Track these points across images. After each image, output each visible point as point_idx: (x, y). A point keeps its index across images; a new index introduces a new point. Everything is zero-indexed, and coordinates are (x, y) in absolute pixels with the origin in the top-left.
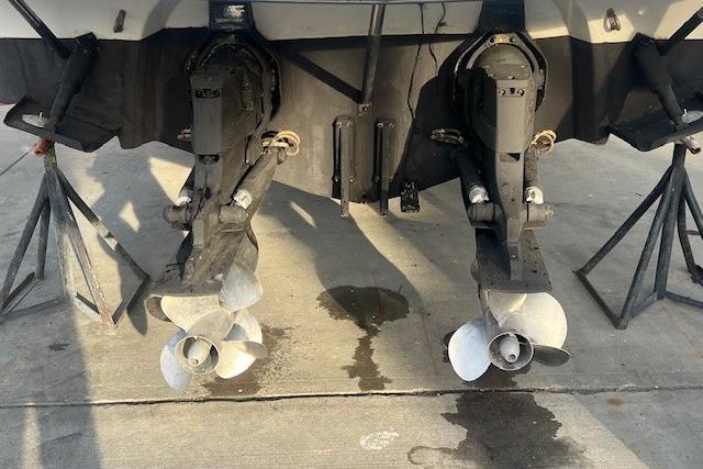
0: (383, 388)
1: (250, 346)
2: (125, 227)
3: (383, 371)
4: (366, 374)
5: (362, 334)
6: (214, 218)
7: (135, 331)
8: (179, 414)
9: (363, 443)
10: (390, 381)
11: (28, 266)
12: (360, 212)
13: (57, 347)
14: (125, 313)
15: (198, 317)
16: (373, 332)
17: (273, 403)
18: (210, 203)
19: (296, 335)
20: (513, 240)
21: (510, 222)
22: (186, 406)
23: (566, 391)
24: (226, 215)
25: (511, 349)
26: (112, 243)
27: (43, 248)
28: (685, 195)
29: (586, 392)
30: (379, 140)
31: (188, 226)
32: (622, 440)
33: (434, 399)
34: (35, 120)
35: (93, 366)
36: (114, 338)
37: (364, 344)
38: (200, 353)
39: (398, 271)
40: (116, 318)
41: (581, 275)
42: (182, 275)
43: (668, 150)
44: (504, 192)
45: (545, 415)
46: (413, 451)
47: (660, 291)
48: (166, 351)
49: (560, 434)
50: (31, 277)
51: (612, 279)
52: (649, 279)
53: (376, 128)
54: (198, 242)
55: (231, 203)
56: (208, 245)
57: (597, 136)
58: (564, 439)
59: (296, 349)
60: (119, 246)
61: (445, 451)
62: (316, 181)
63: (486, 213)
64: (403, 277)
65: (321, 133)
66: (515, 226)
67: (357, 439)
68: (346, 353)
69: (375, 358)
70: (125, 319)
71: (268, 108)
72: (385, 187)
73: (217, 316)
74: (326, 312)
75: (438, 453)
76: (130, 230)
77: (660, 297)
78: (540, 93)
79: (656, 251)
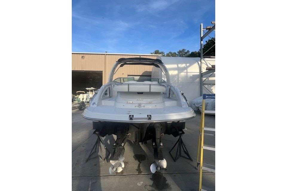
0: (141, 173)
1: (122, 168)
2: (108, 143)
3: (142, 170)
4: (139, 171)
5: (139, 163)
6: (118, 148)
7: (107, 162)
8: (111, 178)
9: (138, 184)
10: (142, 172)
11: (94, 151)
12: (140, 143)
13: (95, 165)
14: (106, 159)
15: (115, 163)
16: (140, 163)
17: (125, 176)
18: (118, 145)
19: (129, 163)
20: (159, 151)
21: (158, 148)
22: (112, 176)
23: (167, 174)
24: (120, 147)
25: (159, 169)
26: (105, 148)
27: (96, 148)
28: (182, 142)
29: (170, 174)
30: (142, 134)
31: (115, 149)
32: (176, 183)
33: (149, 175)
34: (97, 133)
35: (101, 169)
36: (104, 163)
37: (139, 165)
38: (115, 170)
39: (144, 151)
40: (104, 160)
41: (170, 152)
42: (113, 157)
43: (179, 137)
44: (157, 144)
45: (165, 178)
46: (145, 186)
47: (180, 155)
48: (110, 168)
49: (167, 182)
50: (94, 152)
51: (174, 153)
52: (178, 153)
53: (141, 133)
54: (116, 151)
55: (121, 145)
56: (117, 152)
57: (169, 134)
58: (168, 183)
59: (129, 166)
60: (106, 148)
61: (150, 186)
62: (133, 140)
63: (155, 147)
64: (145, 152)
65: (134, 133)
66: (159, 149)
67: (137, 183)
68: (136, 167)
69: (140, 168)
70: (106, 160)
71: (127, 130)
72: (142, 140)
73: (118, 162)
74: (134, 159)
75: (149, 186)
76: (108, 144)
77: (180, 156)
78: (161, 129)
79: (179, 149)
